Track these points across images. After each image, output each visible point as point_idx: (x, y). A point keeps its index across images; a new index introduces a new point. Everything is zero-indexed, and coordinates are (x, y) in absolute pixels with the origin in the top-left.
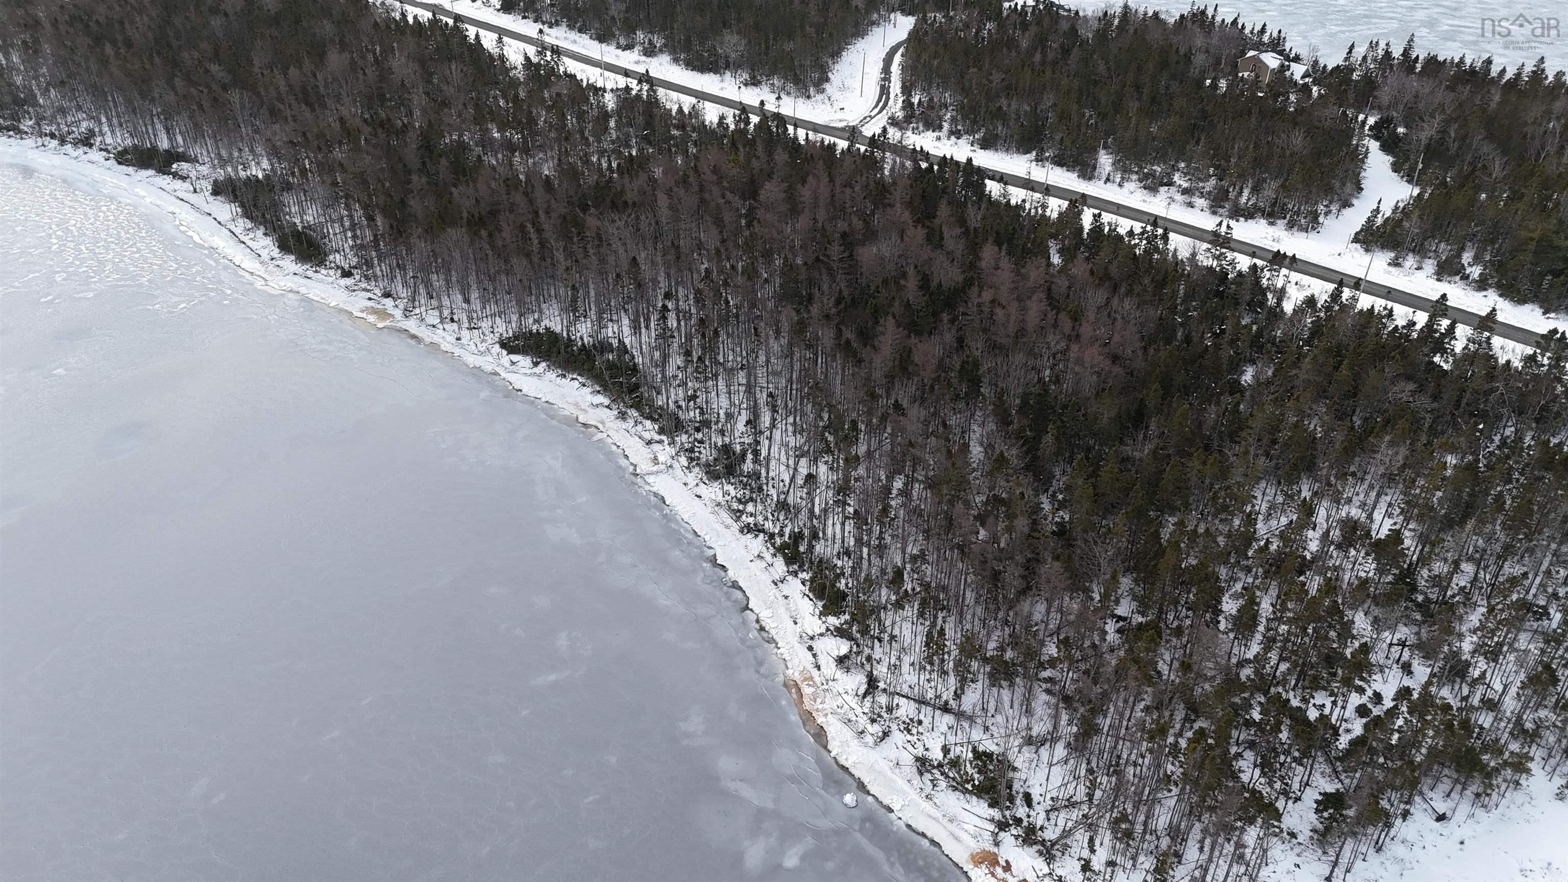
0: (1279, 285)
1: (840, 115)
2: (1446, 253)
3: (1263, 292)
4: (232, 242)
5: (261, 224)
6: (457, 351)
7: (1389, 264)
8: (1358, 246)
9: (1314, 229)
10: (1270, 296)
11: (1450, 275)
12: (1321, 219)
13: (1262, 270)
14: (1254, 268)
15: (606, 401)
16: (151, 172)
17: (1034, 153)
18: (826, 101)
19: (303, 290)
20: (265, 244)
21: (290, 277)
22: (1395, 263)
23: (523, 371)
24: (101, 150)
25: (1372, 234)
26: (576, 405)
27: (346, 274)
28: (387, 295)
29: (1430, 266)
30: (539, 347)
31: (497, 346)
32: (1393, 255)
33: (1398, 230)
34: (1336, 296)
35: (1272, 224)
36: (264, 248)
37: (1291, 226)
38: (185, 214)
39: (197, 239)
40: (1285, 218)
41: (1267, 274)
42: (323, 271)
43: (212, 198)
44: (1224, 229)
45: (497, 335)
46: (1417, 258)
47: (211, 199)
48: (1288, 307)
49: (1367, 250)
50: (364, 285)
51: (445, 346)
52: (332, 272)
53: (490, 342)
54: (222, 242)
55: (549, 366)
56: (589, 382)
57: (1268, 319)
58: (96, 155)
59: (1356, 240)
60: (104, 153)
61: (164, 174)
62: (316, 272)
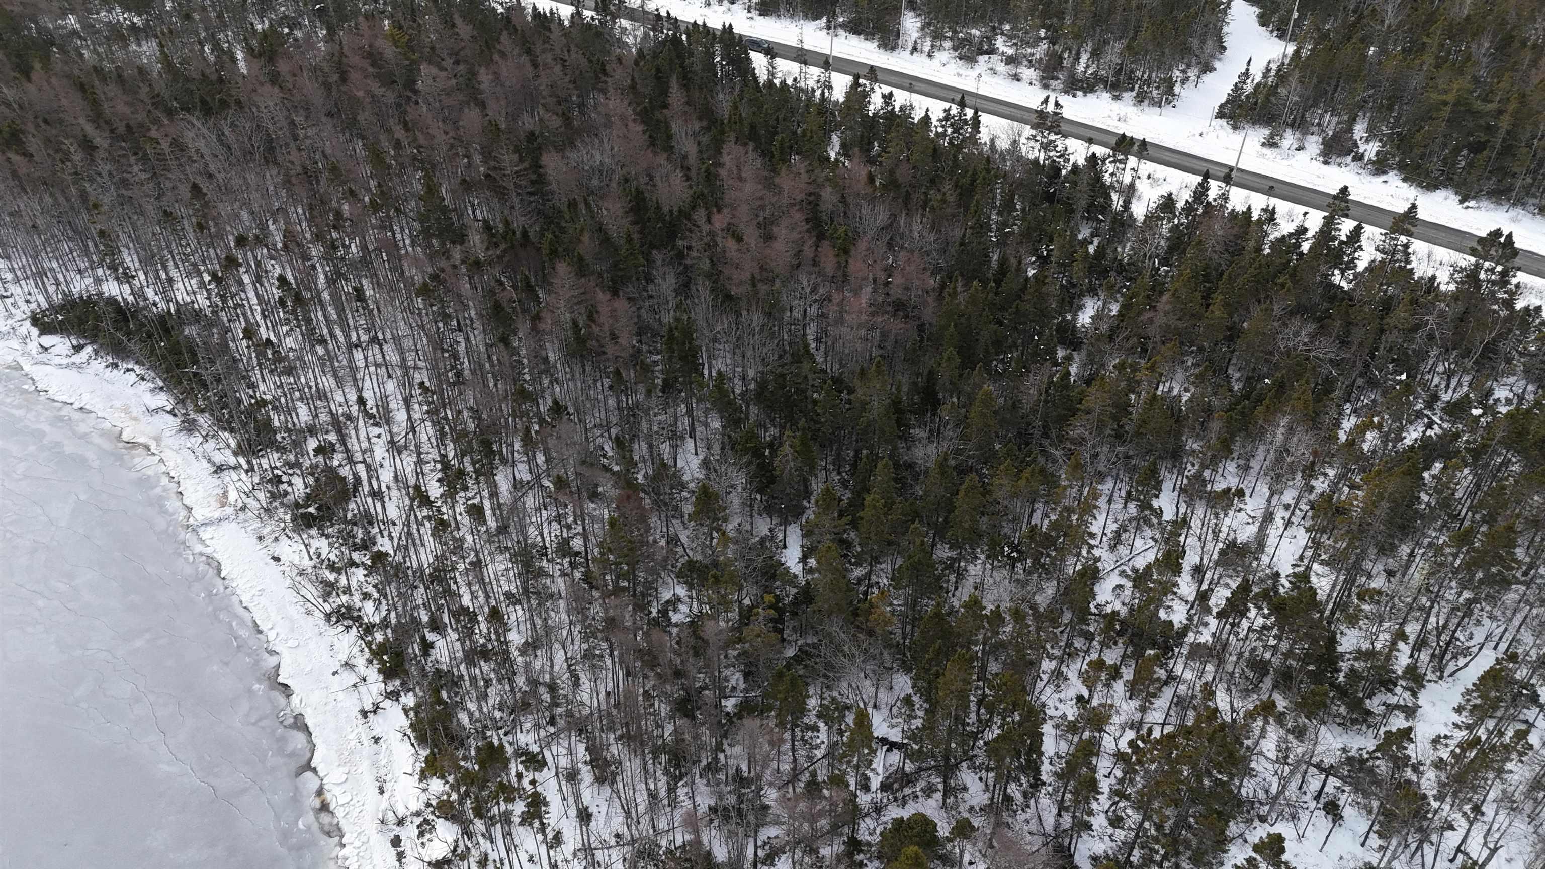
0: (1127, 180)
2: (1332, 126)
3: (1104, 191)
7: (1263, 145)
8: (1223, 122)
9: (1168, 102)
10: (1114, 196)
11: (1339, 156)
12: (1177, 89)
13: (1104, 161)
14: (1092, 159)
15: (169, 404)
17: (824, 19)
22: (1271, 143)
23: (58, 361)
25: (1240, 106)
26: (126, 411)
29: (1314, 144)
31: (28, 323)
32: (1267, 132)
33: (1273, 99)
34: (1201, 192)
35: (1116, 98)
37: (1140, 99)
40: (1132, 89)
41: (1110, 168)
44: (1051, 107)
45: (33, 305)
46: (1298, 135)
48: (1139, 210)
49: (1235, 127)
53: (18, 318)
55: (96, 352)
56: (150, 374)
57: (1112, 229)
59: (1220, 115)
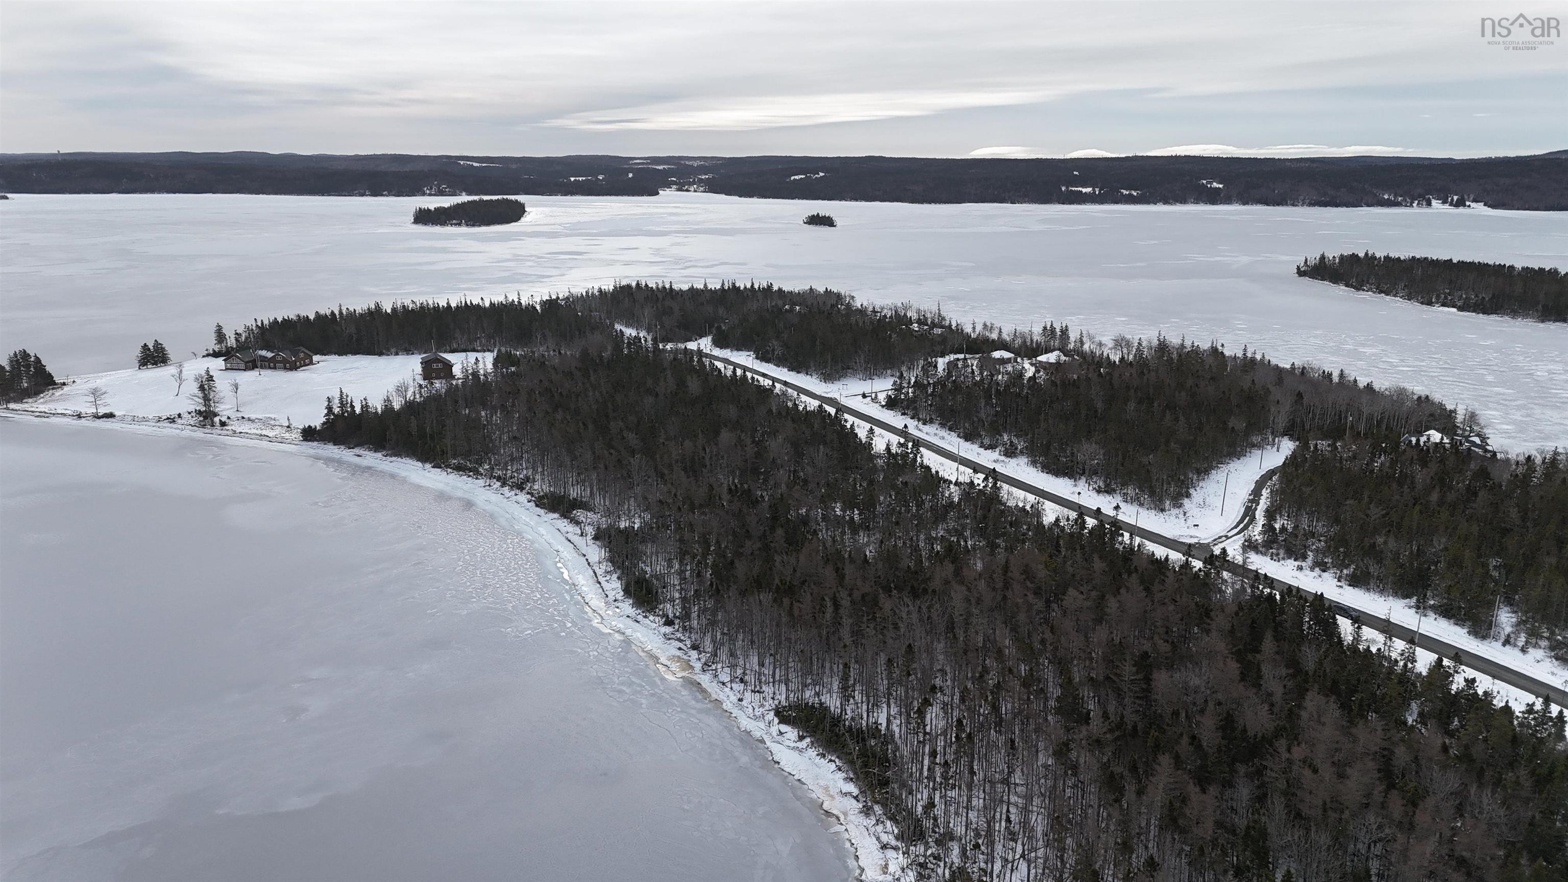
1: (1193, 531)
4: (592, 581)
5: (619, 568)
6: (736, 712)
15: (855, 791)
16: (556, 515)
17: (1414, 599)
18: (1181, 516)
19: (628, 632)
20: (614, 586)
21: (624, 619)
23: (788, 743)
24: (528, 493)
26: (826, 789)
27: (669, 623)
28: (695, 647)
30: (808, 721)
31: (772, 713)
36: (613, 589)
38: (567, 552)
39: (566, 576)
42: (651, 618)
43: (592, 541)
45: (776, 702)
47: (590, 542)
50: (679, 635)
51: (727, 706)
52: (657, 619)
53: (767, 708)
54: (584, 581)
55: (812, 743)
56: (845, 767)
58: (523, 497)
60: (529, 496)
61: (565, 518)
62: (646, 617)
